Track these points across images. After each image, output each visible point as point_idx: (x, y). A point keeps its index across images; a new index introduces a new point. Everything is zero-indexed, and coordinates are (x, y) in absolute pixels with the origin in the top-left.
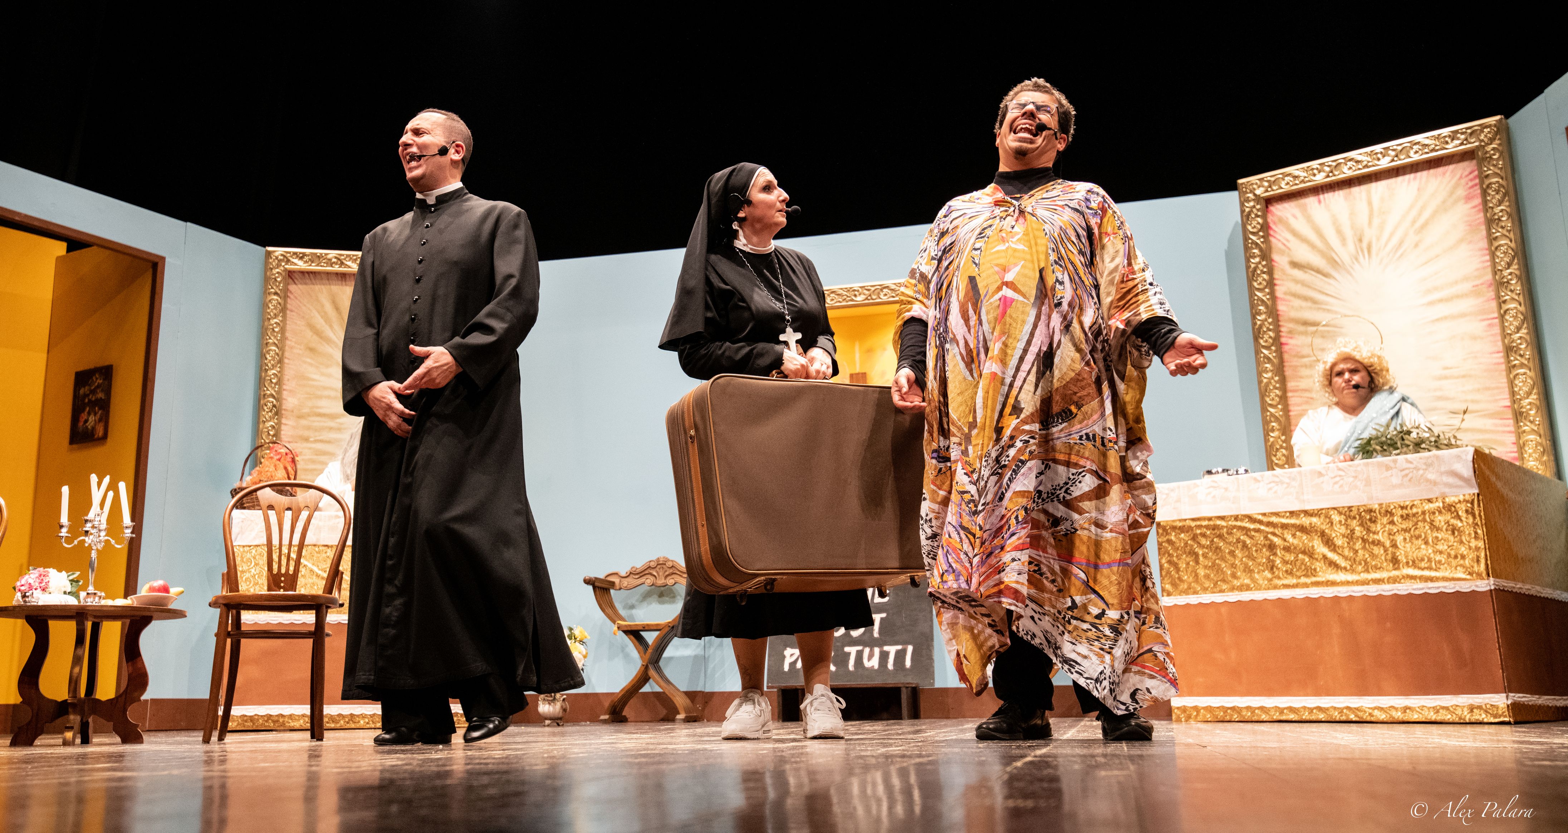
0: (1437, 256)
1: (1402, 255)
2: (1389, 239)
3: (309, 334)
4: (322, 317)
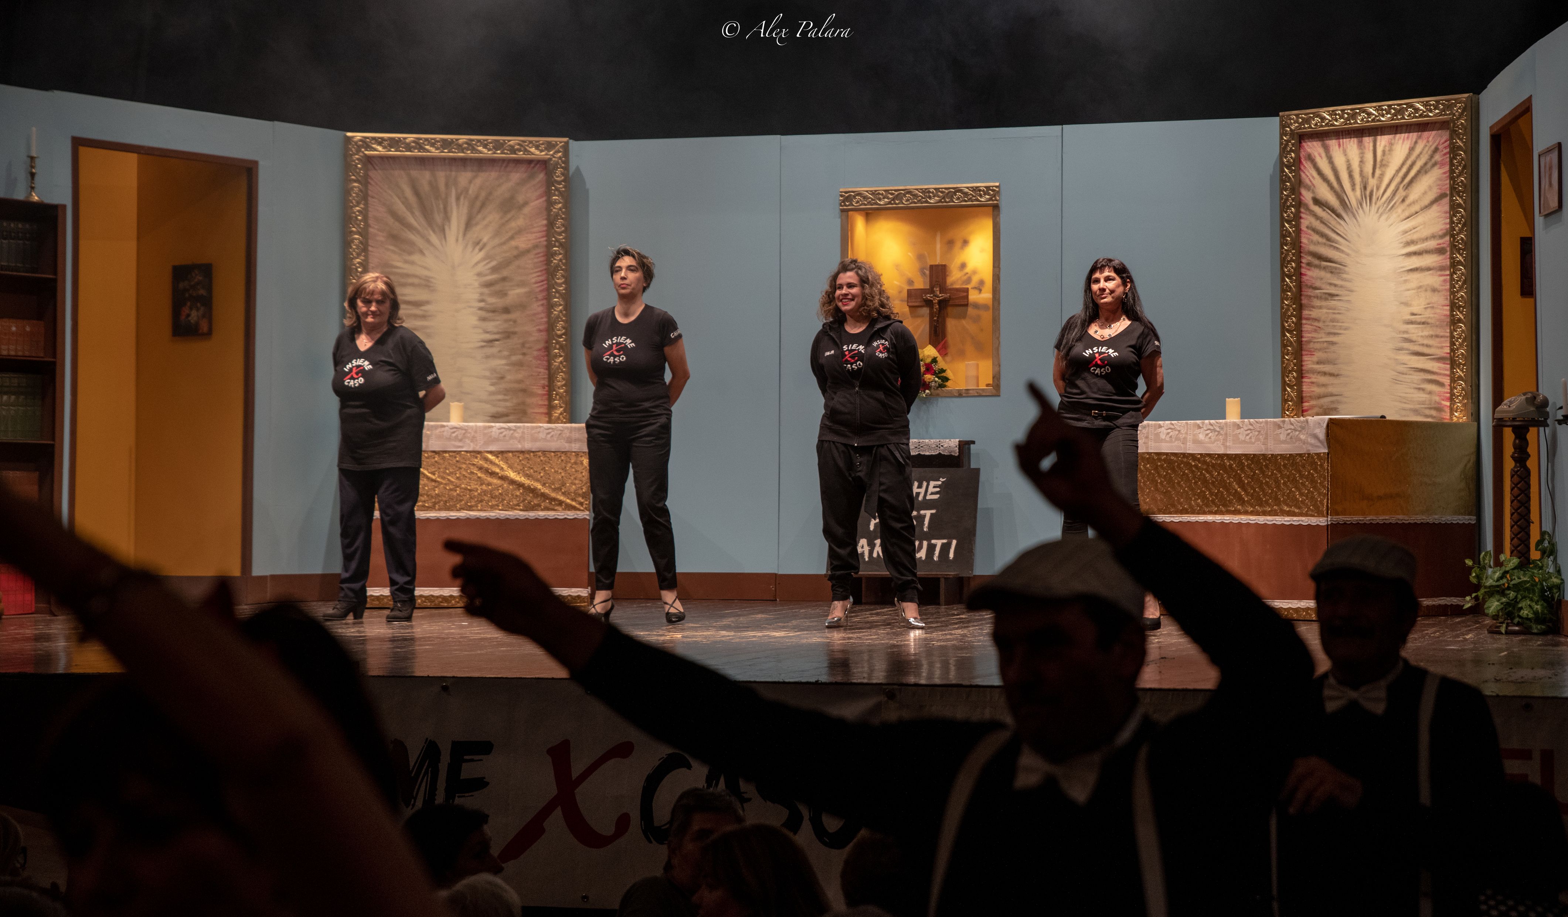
0: (1417, 213)
1: (1393, 206)
2: (1385, 192)
3: (391, 220)
4: (403, 203)
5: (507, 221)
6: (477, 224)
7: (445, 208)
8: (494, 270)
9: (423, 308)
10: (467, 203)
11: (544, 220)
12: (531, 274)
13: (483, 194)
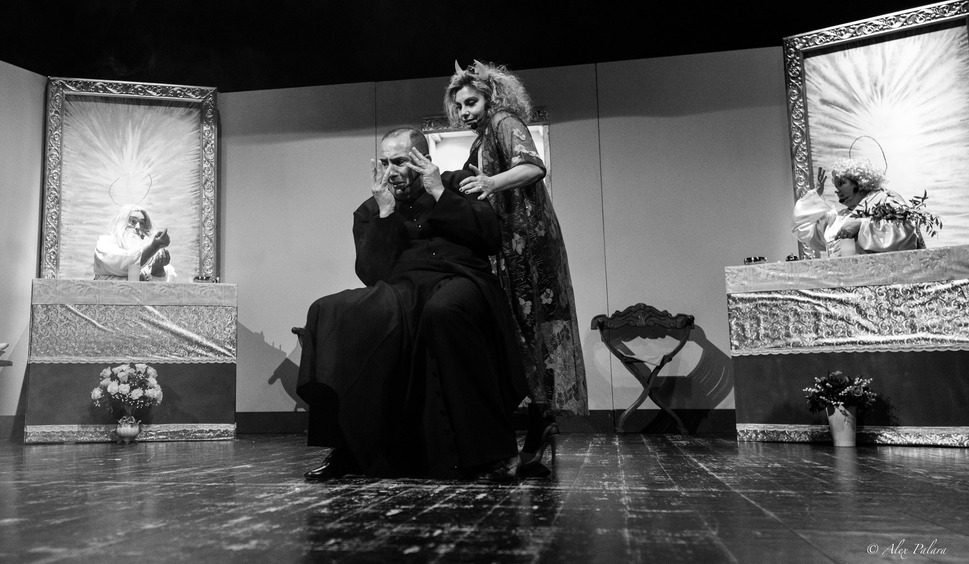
2: (898, 84)
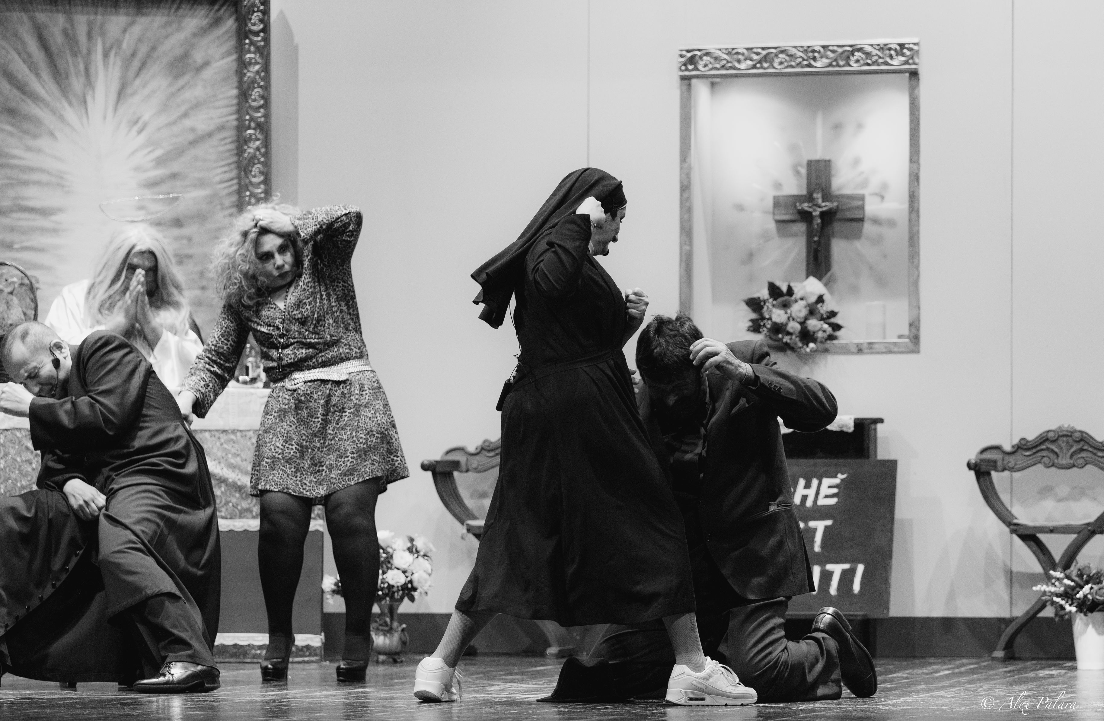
4: (24, 61)
5: (179, 90)
6: (134, 93)
7: (87, 70)
8: (160, 162)
9: (54, 218)
10: (119, 63)
11: (232, 88)
12: (215, 168)
13: (143, 49)
